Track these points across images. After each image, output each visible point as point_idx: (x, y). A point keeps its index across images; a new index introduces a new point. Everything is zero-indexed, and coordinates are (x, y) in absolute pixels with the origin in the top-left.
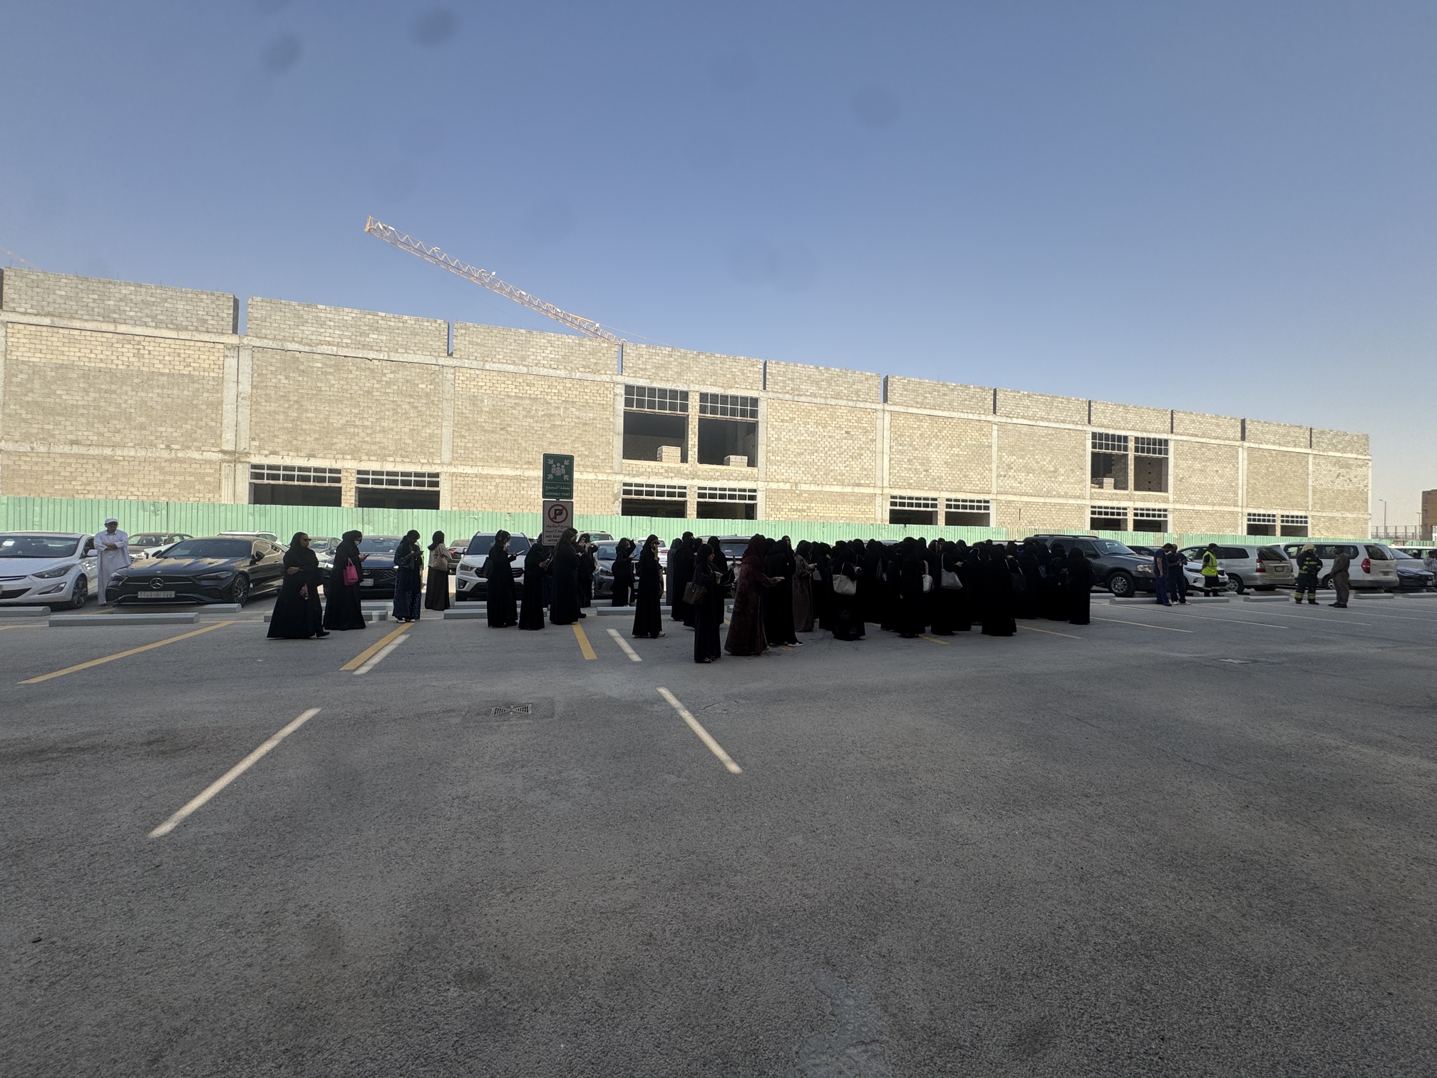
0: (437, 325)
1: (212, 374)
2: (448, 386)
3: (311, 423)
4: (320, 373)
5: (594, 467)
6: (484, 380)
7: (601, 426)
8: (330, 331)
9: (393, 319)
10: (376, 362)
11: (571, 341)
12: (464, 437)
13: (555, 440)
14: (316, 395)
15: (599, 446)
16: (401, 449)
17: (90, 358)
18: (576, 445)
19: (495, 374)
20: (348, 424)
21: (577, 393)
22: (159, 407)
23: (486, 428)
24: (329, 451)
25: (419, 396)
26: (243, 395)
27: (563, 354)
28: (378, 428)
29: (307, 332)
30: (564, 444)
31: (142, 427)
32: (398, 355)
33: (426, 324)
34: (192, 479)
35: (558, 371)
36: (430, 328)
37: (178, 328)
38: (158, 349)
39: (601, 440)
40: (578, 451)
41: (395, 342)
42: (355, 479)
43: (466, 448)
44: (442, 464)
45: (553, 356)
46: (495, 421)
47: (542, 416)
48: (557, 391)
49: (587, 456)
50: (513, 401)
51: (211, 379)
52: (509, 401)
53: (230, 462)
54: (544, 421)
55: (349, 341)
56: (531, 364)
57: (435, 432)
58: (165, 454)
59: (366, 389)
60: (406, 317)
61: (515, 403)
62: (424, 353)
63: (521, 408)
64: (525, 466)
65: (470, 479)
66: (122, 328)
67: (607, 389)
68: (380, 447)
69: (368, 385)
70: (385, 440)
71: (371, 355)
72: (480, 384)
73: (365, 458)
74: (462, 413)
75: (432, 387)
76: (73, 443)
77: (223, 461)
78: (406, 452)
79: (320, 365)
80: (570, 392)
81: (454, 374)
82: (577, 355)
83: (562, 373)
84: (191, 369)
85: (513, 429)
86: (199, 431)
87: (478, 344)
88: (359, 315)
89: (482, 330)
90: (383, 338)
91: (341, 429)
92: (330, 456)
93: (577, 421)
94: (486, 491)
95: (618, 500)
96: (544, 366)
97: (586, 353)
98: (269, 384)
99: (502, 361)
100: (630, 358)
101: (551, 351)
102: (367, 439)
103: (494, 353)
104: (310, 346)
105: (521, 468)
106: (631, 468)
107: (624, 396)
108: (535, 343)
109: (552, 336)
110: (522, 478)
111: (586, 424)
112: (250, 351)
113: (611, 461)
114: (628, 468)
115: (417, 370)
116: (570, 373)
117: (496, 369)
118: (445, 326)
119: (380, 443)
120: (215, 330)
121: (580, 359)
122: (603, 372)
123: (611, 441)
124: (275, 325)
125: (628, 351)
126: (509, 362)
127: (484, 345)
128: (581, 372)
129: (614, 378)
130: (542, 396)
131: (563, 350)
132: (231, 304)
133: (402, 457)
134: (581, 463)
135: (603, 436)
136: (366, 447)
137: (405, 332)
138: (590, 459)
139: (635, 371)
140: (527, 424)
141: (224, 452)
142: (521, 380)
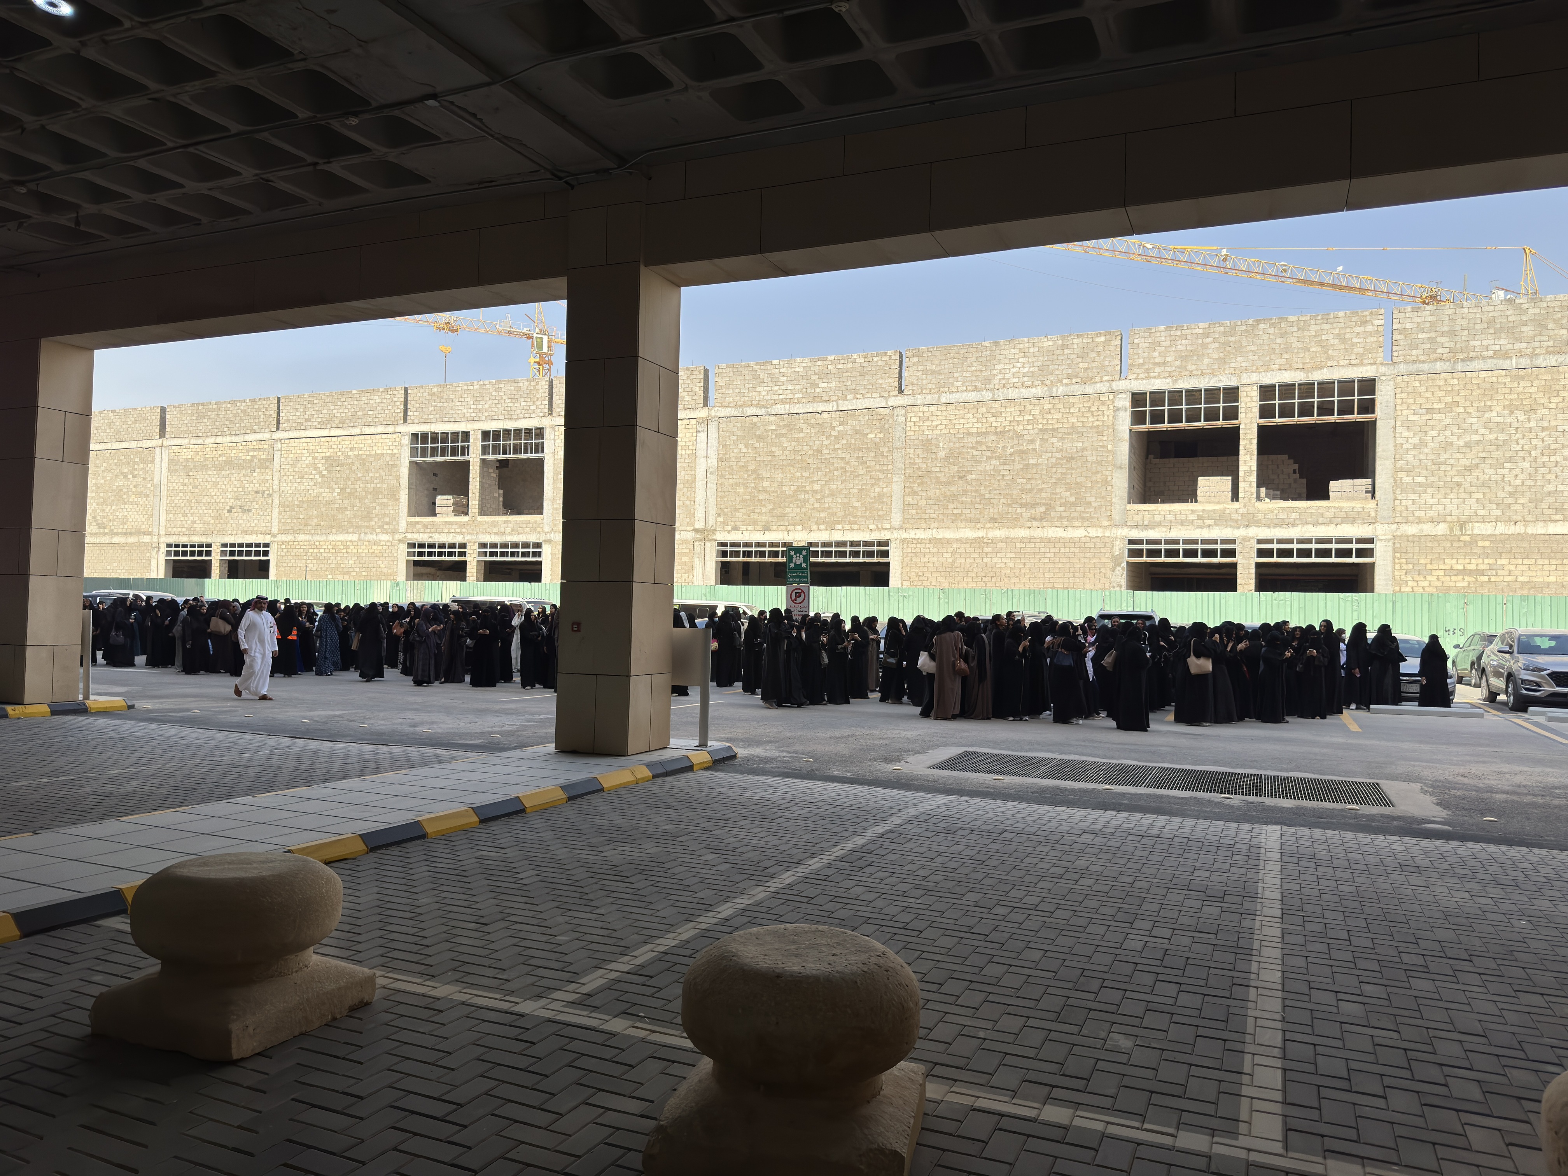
0: (887, 358)
1: (688, 452)
2: (898, 433)
3: (767, 492)
4: (774, 436)
5: (1083, 519)
6: (940, 418)
7: (1095, 458)
8: (783, 387)
9: (842, 361)
10: (825, 415)
11: (1051, 343)
12: (916, 493)
13: (1029, 486)
14: (771, 461)
15: (1092, 487)
16: (849, 514)
18: (1058, 491)
19: (952, 407)
20: (801, 490)
21: (1060, 416)
23: (942, 479)
24: (782, 523)
25: (867, 448)
26: (711, 470)
27: (1040, 363)
28: (827, 492)
29: (764, 393)
30: (1041, 490)
32: (847, 402)
33: (876, 359)
35: (1033, 390)
36: (880, 363)
39: (1094, 478)
40: (1061, 498)
41: (844, 388)
43: (919, 507)
44: (892, 529)
45: (1026, 370)
46: (952, 468)
47: (1011, 454)
48: (1031, 418)
49: (1074, 504)
50: (975, 440)
51: (687, 456)
52: (970, 440)
53: (700, 540)
54: (1014, 461)
55: (800, 396)
56: (997, 387)
57: (885, 490)
59: (815, 448)
60: (855, 356)
61: (977, 442)
62: (874, 395)
63: (984, 447)
64: (988, 525)
65: (923, 545)
67: (1103, 403)
68: (828, 514)
69: (817, 443)
70: (833, 506)
71: (821, 407)
72: (935, 423)
73: (815, 527)
74: (914, 463)
75: (882, 435)
77: (695, 540)
78: (854, 517)
79: (774, 427)
80: (1050, 416)
81: (905, 415)
82: (1058, 362)
83: (1038, 391)
85: (974, 476)
86: (678, 511)
87: (933, 373)
88: (809, 364)
89: (938, 353)
90: (833, 385)
91: (793, 496)
92: (784, 528)
93: (1058, 455)
94: (942, 560)
95: (1119, 565)
96: (1014, 386)
97: (1073, 356)
98: (732, 455)
99: (960, 389)
100: (1140, 351)
101: (1024, 364)
102: (817, 505)
103: (951, 380)
104: (766, 407)
105: (984, 527)
106: (1140, 517)
107: (1130, 410)
108: (1002, 357)
109: (1025, 343)
110: (985, 541)
111: (1072, 458)
112: (716, 423)
113: (1108, 508)
114: (1136, 517)
115: (867, 418)
116: (1050, 388)
117: (954, 401)
118: (898, 357)
119: (829, 508)
120: (690, 406)
121: (1064, 367)
122: (1097, 379)
123: (1109, 478)
124: (737, 391)
125: (1136, 341)
126: (969, 388)
127: (939, 373)
128: (1066, 385)
129: (1116, 386)
130: (1011, 428)
131: (1041, 358)
132: (702, 376)
133: (850, 523)
134: (1064, 514)
135: (1097, 472)
136: (816, 514)
137: (854, 374)
138: (1078, 508)
139: (1148, 369)
140: (992, 467)
141: (696, 531)
142: (984, 410)
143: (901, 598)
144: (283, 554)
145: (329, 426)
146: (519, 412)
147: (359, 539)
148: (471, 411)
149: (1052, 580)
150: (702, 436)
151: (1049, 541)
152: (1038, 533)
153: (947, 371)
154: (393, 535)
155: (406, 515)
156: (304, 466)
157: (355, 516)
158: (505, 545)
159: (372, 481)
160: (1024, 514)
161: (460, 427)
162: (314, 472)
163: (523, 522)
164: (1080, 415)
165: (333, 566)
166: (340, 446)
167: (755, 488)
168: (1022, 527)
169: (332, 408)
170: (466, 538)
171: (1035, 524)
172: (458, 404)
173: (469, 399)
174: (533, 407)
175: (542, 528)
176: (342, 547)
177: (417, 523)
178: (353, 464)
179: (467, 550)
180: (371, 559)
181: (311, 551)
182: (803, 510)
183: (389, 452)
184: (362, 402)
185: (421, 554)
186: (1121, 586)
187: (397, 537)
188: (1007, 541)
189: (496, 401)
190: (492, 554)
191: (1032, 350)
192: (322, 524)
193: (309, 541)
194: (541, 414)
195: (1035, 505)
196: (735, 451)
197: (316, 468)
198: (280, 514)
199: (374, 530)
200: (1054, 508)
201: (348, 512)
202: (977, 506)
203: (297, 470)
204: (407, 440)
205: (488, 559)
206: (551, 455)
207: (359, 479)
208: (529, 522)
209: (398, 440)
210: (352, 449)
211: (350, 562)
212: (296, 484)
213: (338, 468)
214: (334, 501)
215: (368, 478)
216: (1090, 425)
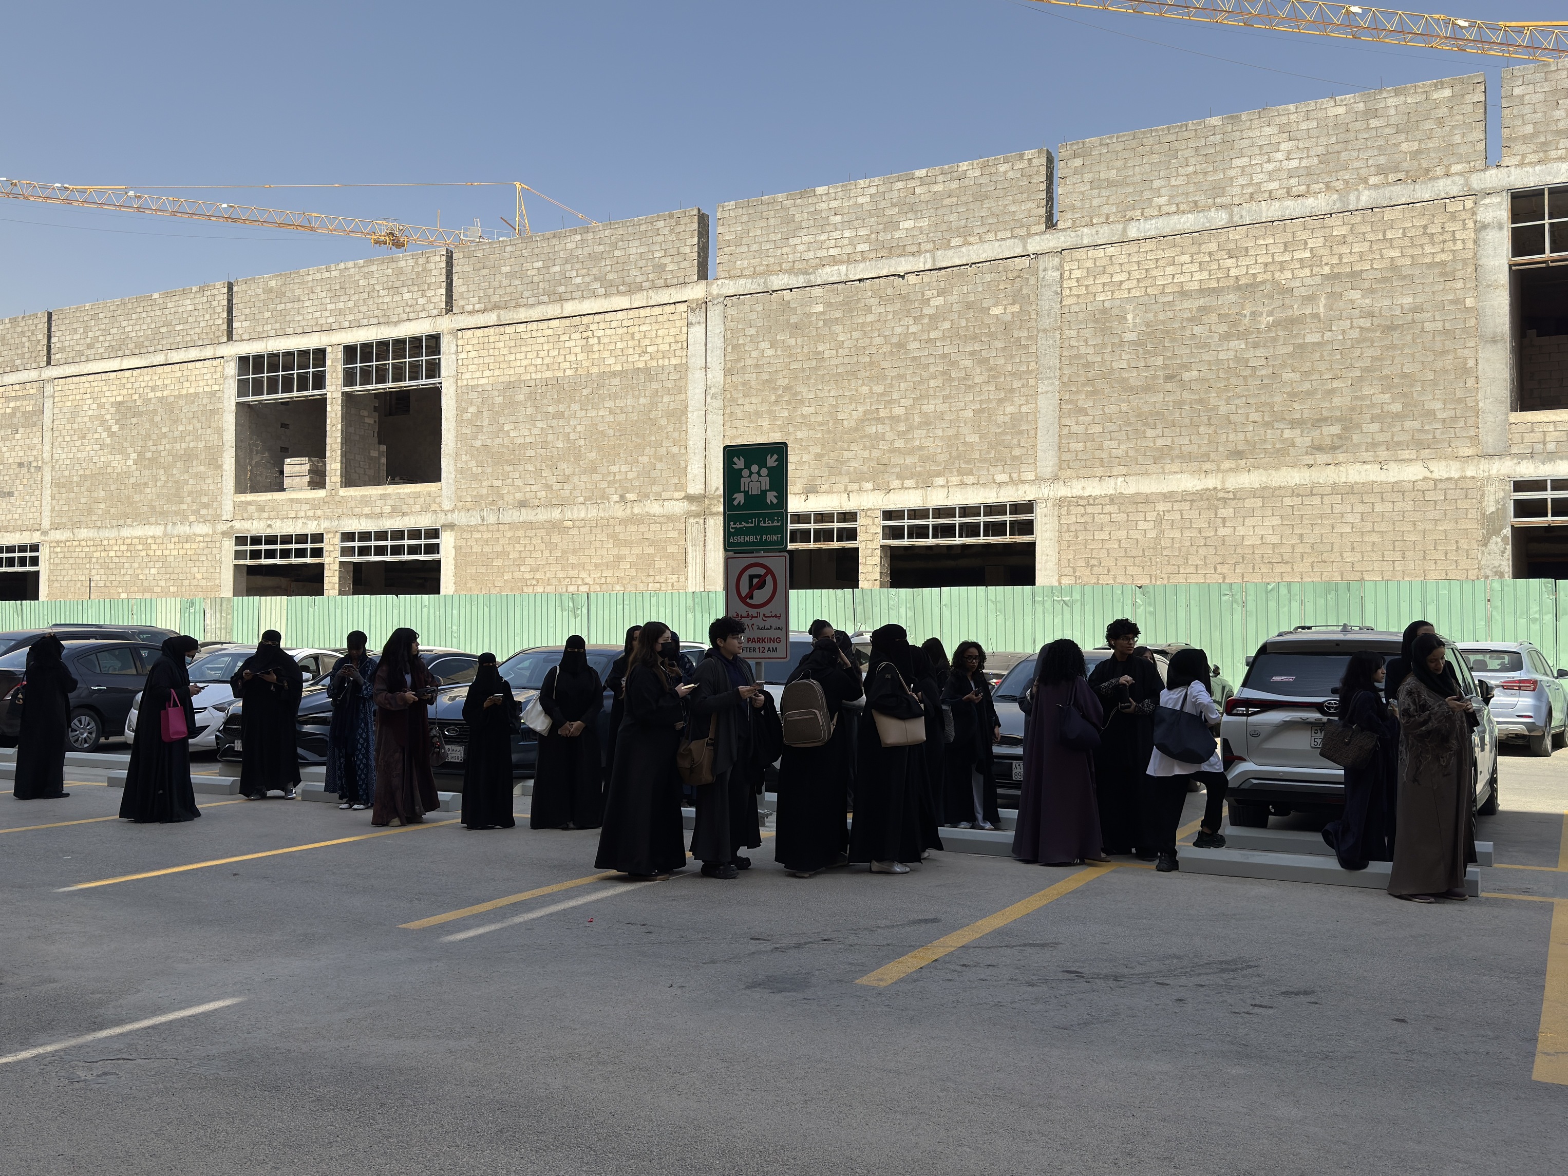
1: (674, 361)
2: (1047, 302)
3: (810, 424)
4: (821, 324)
5: (1420, 445)
6: (1126, 267)
7: (1439, 325)
8: (836, 234)
9: (940, 178)
10: (912, 279)
11: (1341, 110)
12: (1083, 411)
13: (1307, 386)
14: (816, 368)
15: (1435, 383)
16: (959, 457)
17: (536, 366)
18: (1365, 391)
19: (1150, 245)
20: (872, 417)
21: (1365, 247)
22: (611, 432)
23: (1132, 382)
24: (838, 479)
25: (990, 334)
26: (713, 390)
27: (1321, 150)
28: (917, 419)
29: (801, 248)
30: (1332, 392)
31: (593, 469)
32: (951, 252)
33: (1003, 168)
34: (651, 550)
35: (1310, 201)
36: (1011, 175)
37: (633, 289)
38: (608, 332)
39: (1439, 364)
40: (1373, 405)
41: (944, 227)
42: (879, 530)
43: (1088, 437)
44: (1038, 480)
45: (1294, 164)
46: (1151, 361)
47: (1270, 327)
48: (1307, 254)
49: (1398, 416)
50: (1196, 304)
51: (672, 369)
52: (1186, 304)
53: (697, 515)
54: (1274, 339)
55: (865, 247)
56: (1237, 200)
57: (1024, 409)
58: (619, 512)
59: (895, 340)
60: (964, 166)
61: (1199, 309)
62: (1000, 235)
63: (1214, 318)
64: (1226, 465)
65: (1098, 509)
66: (570, 308)
67: (1453, 217)
68: (920, 458)
69: (898, 330)
70: (928, 443)
71: (903, 265)
72: (1117, 278)
73: (896, 483)
74: (1079, 356)
75: (1016, 308)
76: (523, 504)
77: (689, 515)
78: (968, 461)
79: (820, 308)
80: (1345, 249)
81: (1060, 268)
82: (1359, 144)
83: (1319, 203)
84: (647, 357)
85: (1195, 374)
86: (659, 466)
87: (1111, 184)
88: (881, 189)
89: (1120, 147)
90: (924, 223)
91: (856, 429)
92: (840, 487)
93: (1365, 323)
94: (1134, 534)
95: (1497, 532)
96: (1271, 197)
97: (1388, 131)
98: (749, 362)
99: (1165, 209)
100: (1527, 110)
101: (1289, 153)
102: (899, 444)
103: (1147, 195)
104: (806, 273)
105: (1218, 470)
106: (1537, 436)
107: (1508, 226)
108: (1246, 143)
109: (1292, 112)
110: (1221, 495)
111: (1392, 328)
112: (721, 307)
113: (1471, 421)
114: (1528, 438)
115: (988, 277)
116: (1343, 196)
117: (1153, 233)
118: (1044, 161)
119: (920, 448)
120: (675, 281)
121: (1370, 153)
122: (1439, 171)
123: (1471, 363)
124: (755, 247)
125: (1517, 91)
126: (1183, 207)
127: (1124, 183)
128: (1376, 186)
129: (1478, 181)
130: (1268, 276)
131: (1323, 140)
132: (696, 226)
133: (961, 473)
134: (1380, 438)
135: (1444, 352)
136: (898, 460)
137: (964, 199)
138: (1408, 425)
139: (1543, 144)
140: (1231, 354)
141: (690, 498)
142: (1213, 247)
143: (1058, 607)
144: (57, 561)
145: (120, 353)
146: (400, 310)
147: (165, 534)
148: (327, 314)
149: (1358, 567)
150: (697, 332)
151: (1350, 490)
152: (1329, 476)
153: (1138, 178)
154: (214, 525)
155: (232, 491)
156: (86, 419)
157: (158, 495)
158: (382, 535)
159: (182, 438)
160: (1298, 441)
161: (310, 342)
162: (100, 429)
163: (409, 495)
164: (1407, 242)
165: (127, 578)
166: (136, 385)
167: (790, 417)
168: (1294, 465)
169: (124, 324)
170: (322, 527)
171: (1322, 458)
172: (307, 304)
173: (324, 294)
174: (422, 301)
175: (440, 504)
176: (140, 547)
177: (249, 503)
178: (155, 412)
179: (326, 546)
180: (182, 564)
181: (96, 554)
182: (875, 453)
183: (207, 389)
184: (167, 311)
185: (255, 555)
186: (1501, 575)
187: (222, 527)
188: (1266, 494)
189: (365, 295)
190: (364, 551)
191: (1304, 126)
192: (112, 510)
193: (94, 540)
194: (435, 312)
195: (1320, 422)
196: (754, 354)
197: (103, 422)
198: (53, 498)
199: (186, 517)
200: (1359, 426)
201: (148, 490)
202: (1202, 429)
203: (76, 426)
204: (232, 369)
205: (357, 559)
206: (452, 380)
207: (165, 435)
208: (418, 495)
209: (219, 369)
210: (153, 389)
211: (153, 571)
212: (74, 449)
213: (134, 421)
214: (129, 475)
215: (176, 434)
216: (1428, 260)
